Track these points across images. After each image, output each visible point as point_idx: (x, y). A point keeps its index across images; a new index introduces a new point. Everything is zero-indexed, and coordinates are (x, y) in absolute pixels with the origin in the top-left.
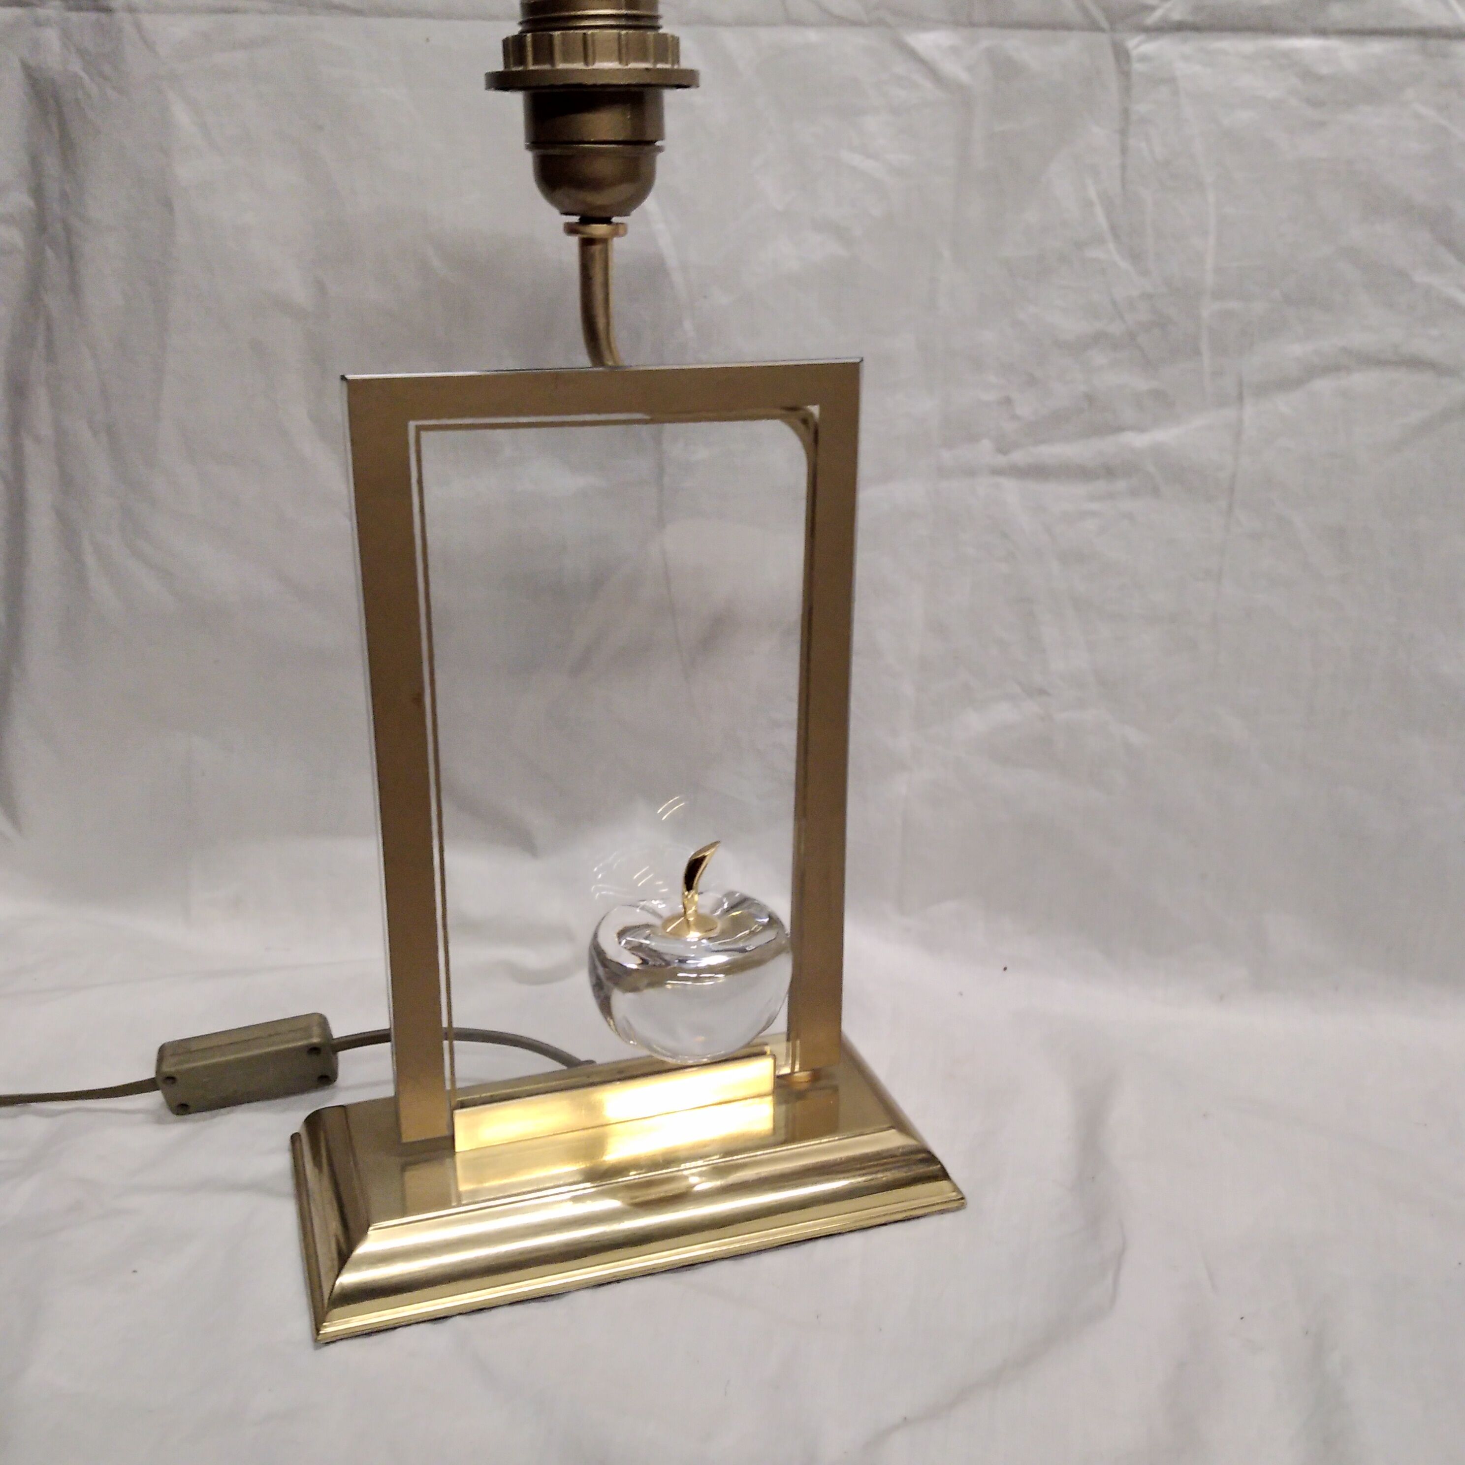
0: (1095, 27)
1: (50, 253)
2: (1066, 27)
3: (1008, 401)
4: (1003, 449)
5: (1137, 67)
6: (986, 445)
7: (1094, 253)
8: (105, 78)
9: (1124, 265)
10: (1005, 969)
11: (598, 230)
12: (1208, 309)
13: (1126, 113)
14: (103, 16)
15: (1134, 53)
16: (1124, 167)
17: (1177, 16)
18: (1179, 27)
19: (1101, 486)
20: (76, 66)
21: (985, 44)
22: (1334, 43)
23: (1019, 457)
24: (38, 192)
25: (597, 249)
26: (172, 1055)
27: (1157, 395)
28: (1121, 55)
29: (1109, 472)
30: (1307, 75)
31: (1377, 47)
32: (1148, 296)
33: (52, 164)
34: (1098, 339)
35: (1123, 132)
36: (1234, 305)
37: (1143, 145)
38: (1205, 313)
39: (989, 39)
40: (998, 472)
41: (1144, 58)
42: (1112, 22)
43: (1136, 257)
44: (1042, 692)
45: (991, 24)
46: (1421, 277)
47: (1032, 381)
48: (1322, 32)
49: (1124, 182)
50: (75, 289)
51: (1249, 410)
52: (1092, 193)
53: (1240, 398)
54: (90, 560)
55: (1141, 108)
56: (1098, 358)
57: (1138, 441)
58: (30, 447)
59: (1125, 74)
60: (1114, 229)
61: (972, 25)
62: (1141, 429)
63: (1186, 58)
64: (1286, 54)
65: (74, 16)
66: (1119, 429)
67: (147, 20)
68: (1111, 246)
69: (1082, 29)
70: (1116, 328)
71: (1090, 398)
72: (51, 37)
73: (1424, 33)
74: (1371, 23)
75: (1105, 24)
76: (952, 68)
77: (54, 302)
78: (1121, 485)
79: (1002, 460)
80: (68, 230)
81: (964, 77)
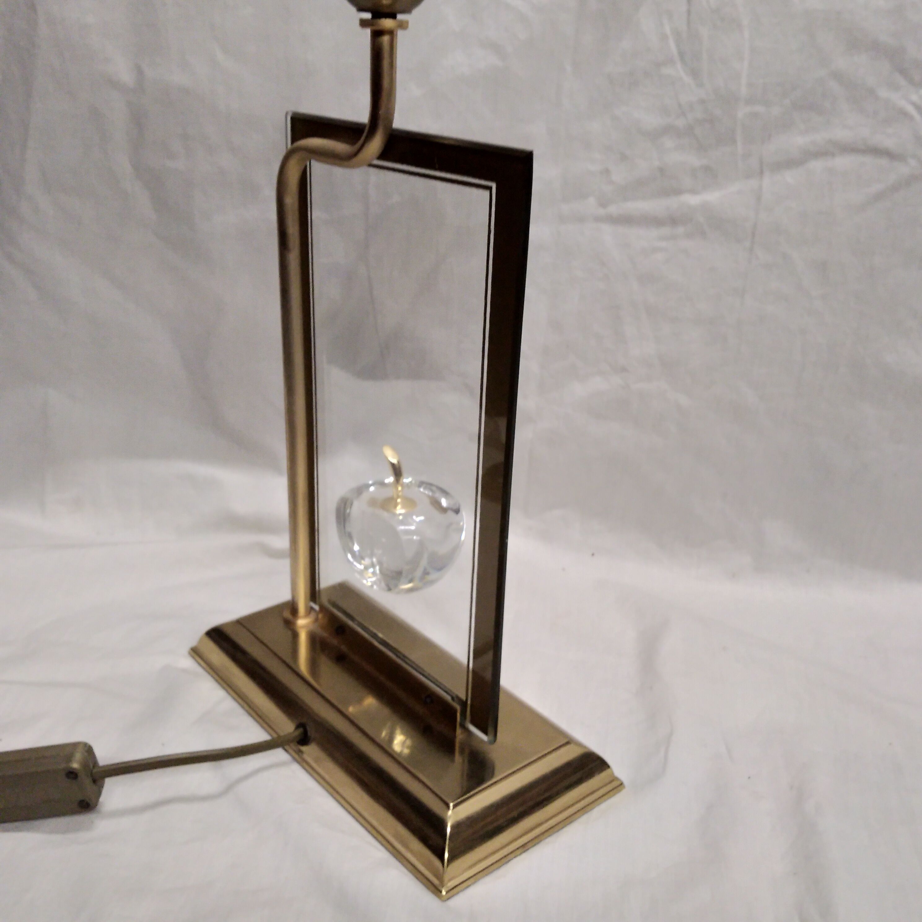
3: (607, 171)
4: (603, 204)
6: (592, 201)
7: (667, 71)
9: (688, 80)
10: (593, 555)
11: (387, 23)
12: (742, 112)
16: (689, 12)
19: (666, 231)
23: (613, 209)
25: (386, 39)
27: (707, 169)
29: (673, 221)
32: (702, 102)
34: (667, 130)
36: (759, 109)
38: (740, 114)
40: (598, 219)
43: (695, 74)
44: (624, 370)
46: (884, 93)
47: (624, 157)
49: (689, 23)
51: (766, 181)
52: (668, 30)
53: (761, 173)
56: (669, 143)
57: (692, 200)
60: (682, 55)
62: (693, 192)
68: (679, 65)
70: (680, 123)
71: (661, 170)
78: (680, 230)
79: (601, 212)
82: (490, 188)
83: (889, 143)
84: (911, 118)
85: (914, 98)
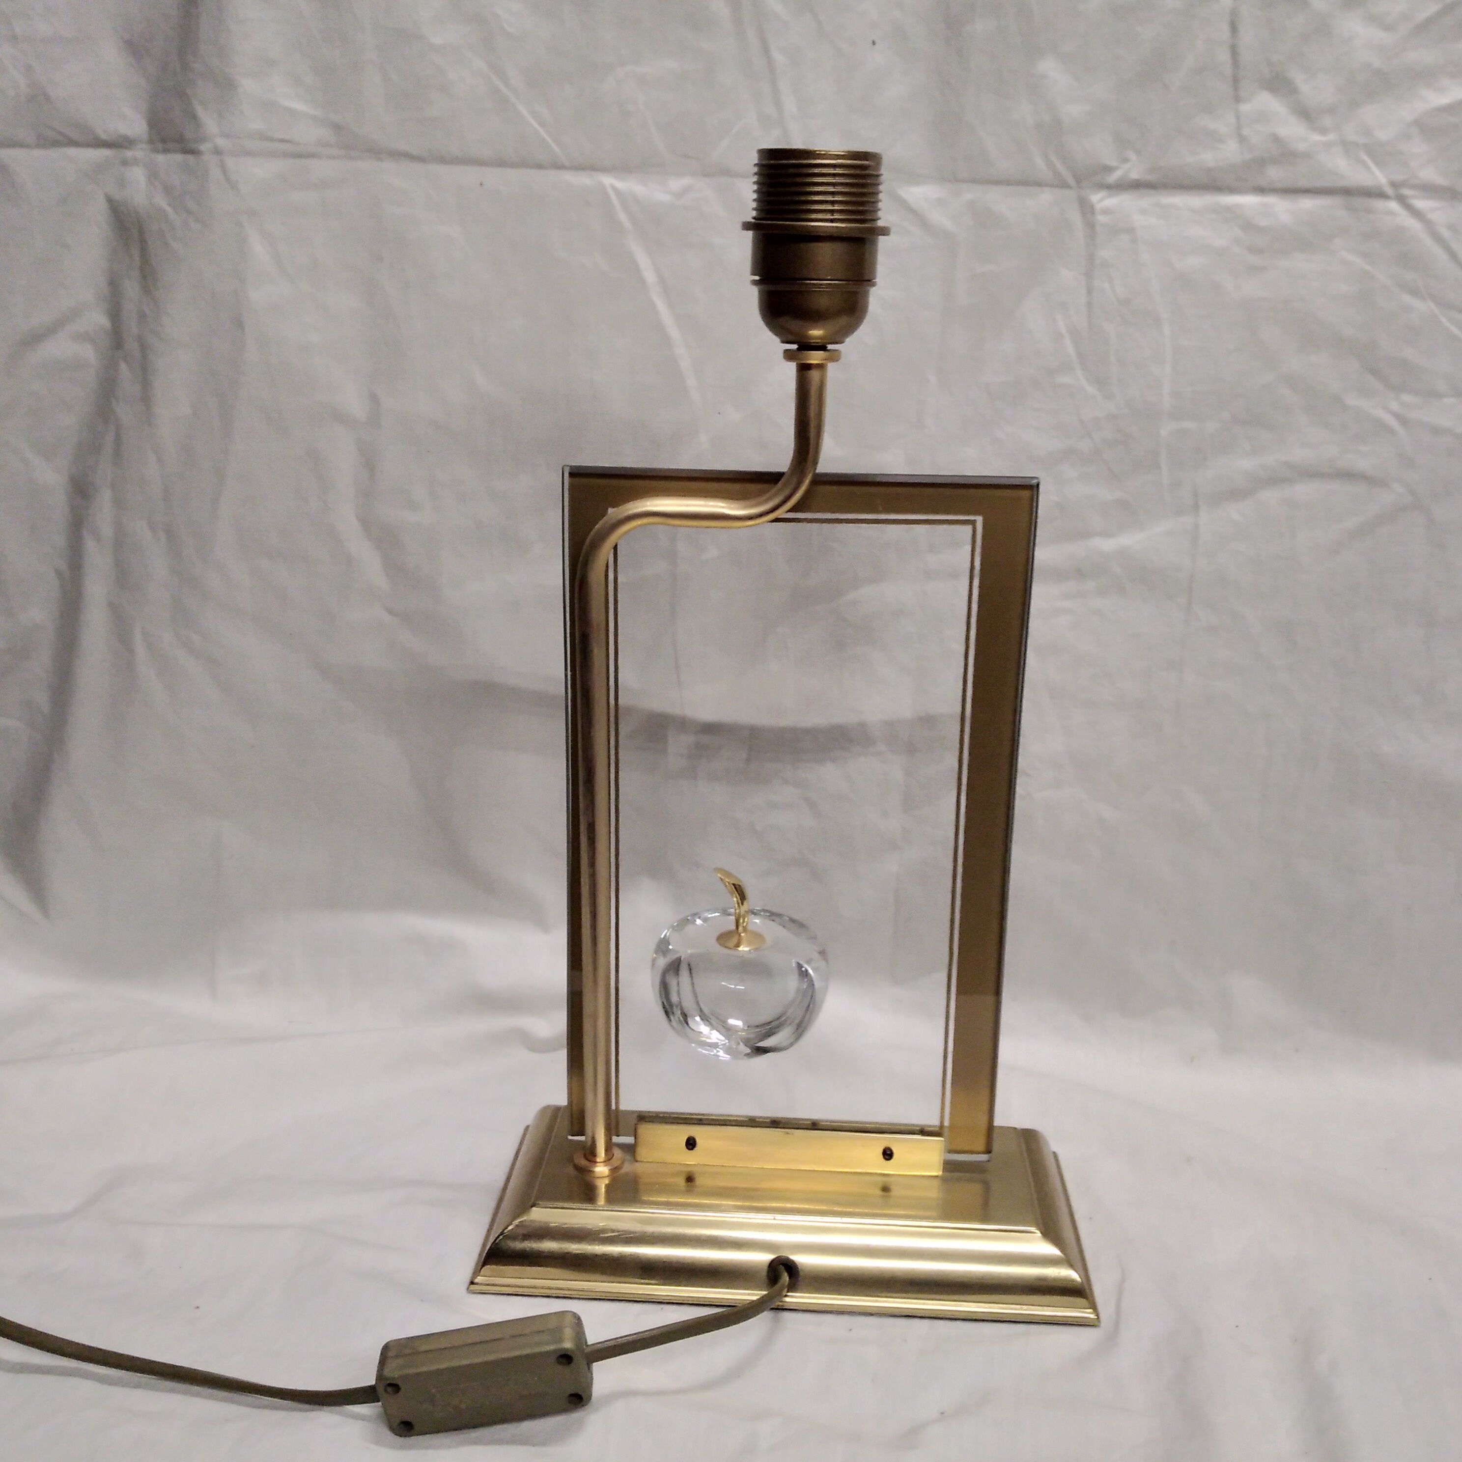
0: (1063, 185)
1: (123, 367)
2: (1039, 184)
5: (1101, 218)
7: (1064, 379)
8: (189, 212)
9: (1090, 389)
11: (815, 357)
12: (1166, 429)
13: (1091, 258)
14: (191, 158)
15: (1098, 207)
16: (1089, 304)
17: (1135, 175)
18: (1136, 186)
20: (161, 201)
21: (968, 196)
22: (1271, 200)
24: (115, 314)
25: (813, 374)
26: (397, 1356)
27: (1122, 504)
28: (1086, 208)
29: (1080, 574)
30: (1248, 226)
31: (1308, 203)
32: (1112, 417)
33: (131, 288)
35: (1089, 274)
36: (1189, 425)
37: (1106, 285)
38: (1164, 432)
39: (970, 194)
41: (1106, 211)
42: (1078, 181)
43: (1101, 382)
45: (974, 181)
46: (1353, 400)
48: (1261, 190)
49: (1090, 318)
50: (146, 399)
51: (1204, 517)
52: (1062, 327)
53: (1196, 508)
54: (141, 651)
55: (1105, 253)
57: (1107, 545)
58: (90, 544)
59: (1090, 226)
60: (1081, 358)
61: (956, 180)
62: (1105, 534)
63: (1143, 212)
64: (1229, 209)
65: (161, 158)
66: (1087, 535)
67: (230, 162)
68: (1079, 373)
69: (1052, 186)
70: (1084, 445)
72: (138, 175)
73: (1347, 192)
74: (1303, 183)
75: (1071, 181)
76: (939, 218)
77: (124, 412)
78: (1090, 585)
80: (144, 348)
81: (948, 224)
82: (973, 523)
83: (1363, 465)
84: (1391, 431)
85: (1394, 406)
